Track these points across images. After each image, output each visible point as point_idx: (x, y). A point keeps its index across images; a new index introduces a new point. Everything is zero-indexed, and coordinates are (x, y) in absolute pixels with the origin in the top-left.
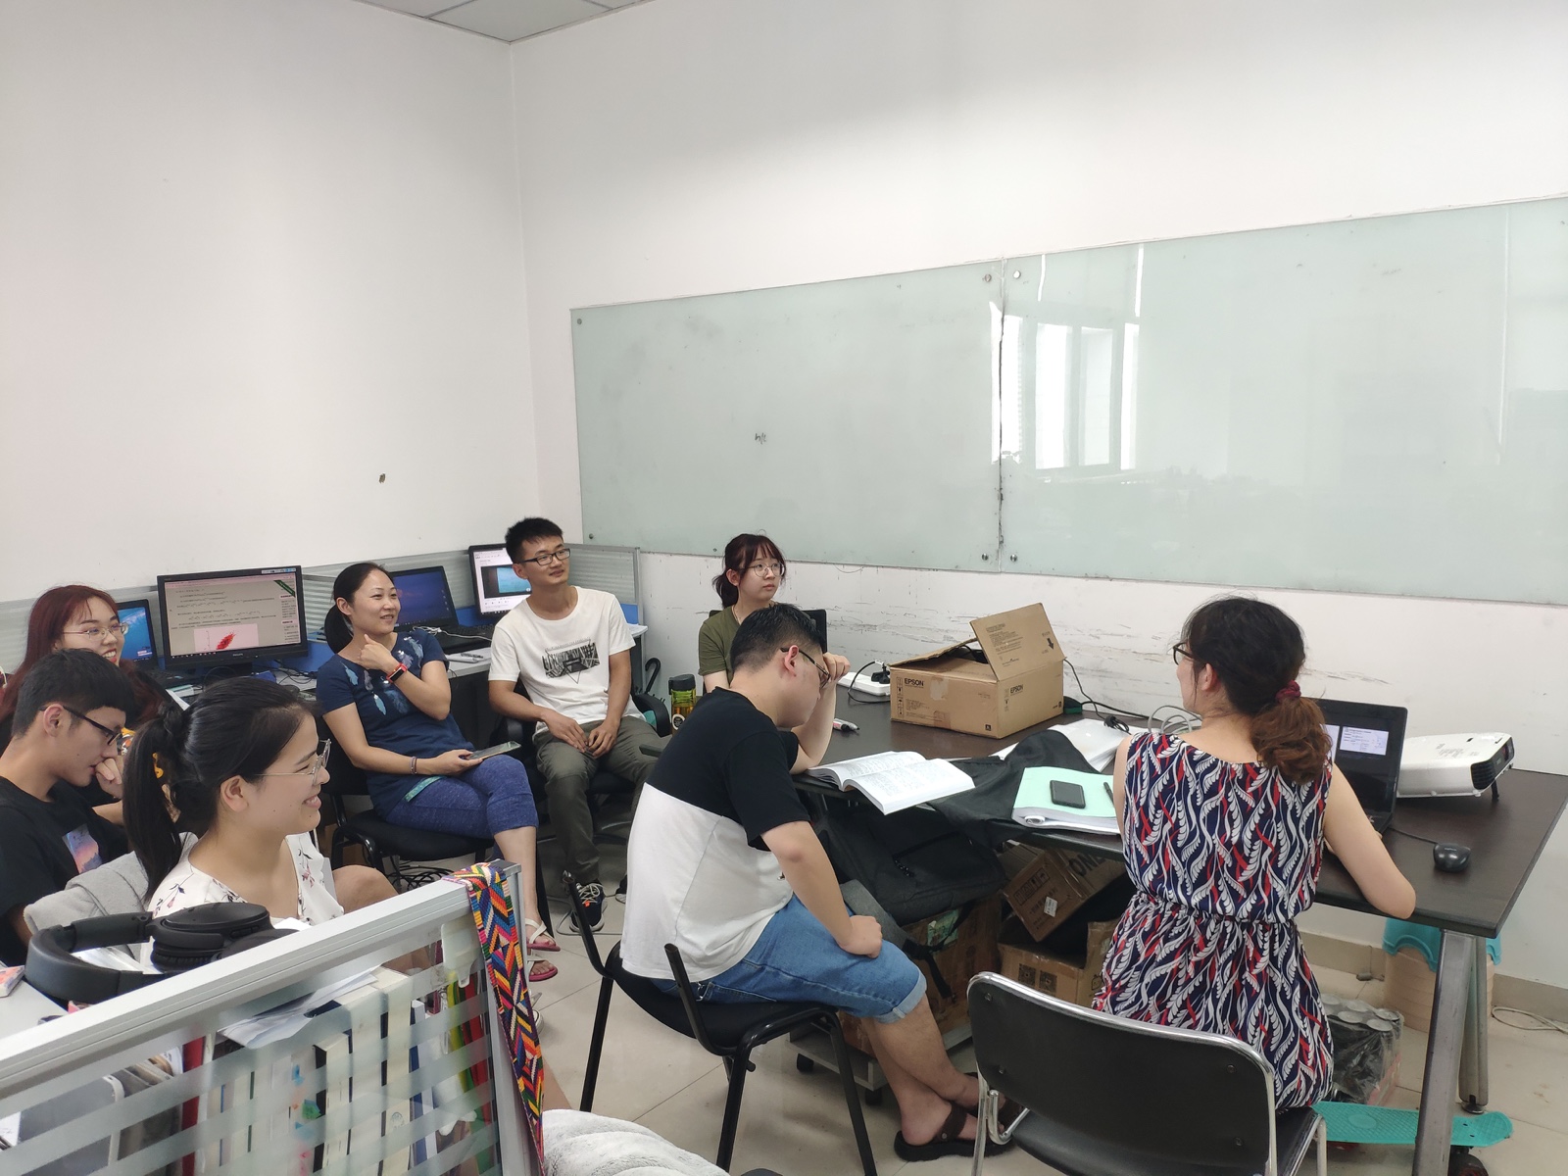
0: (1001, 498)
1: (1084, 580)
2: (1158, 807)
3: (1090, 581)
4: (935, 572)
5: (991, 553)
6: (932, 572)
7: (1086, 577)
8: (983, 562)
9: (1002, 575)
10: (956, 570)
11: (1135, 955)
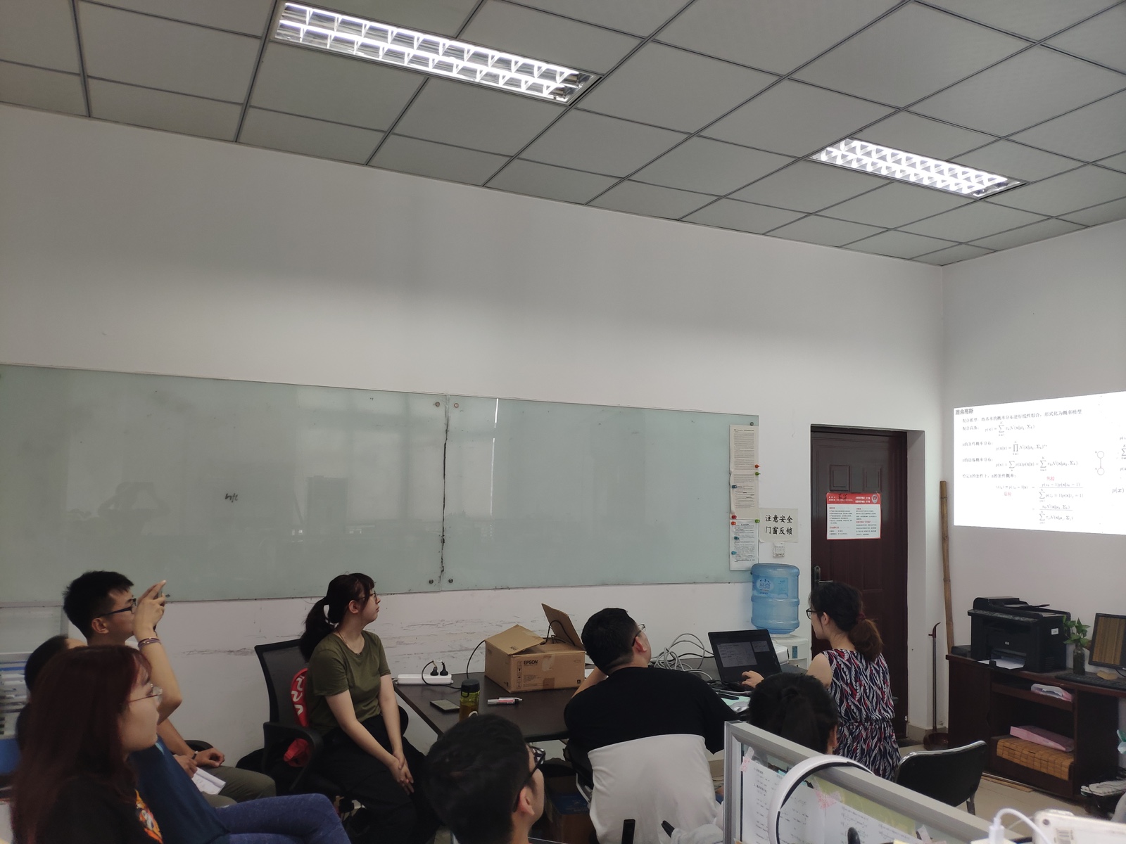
0: (443, 541)
1: (493, 591)
2: (856, 681)
3: (498, 591)
4: (392, 596)
5: (435, 578)
6: (389, 596)
7: (496, 589)
8: (430, 585)
9: (442, 593)
10: (409, 593)
11: (863, 750)
